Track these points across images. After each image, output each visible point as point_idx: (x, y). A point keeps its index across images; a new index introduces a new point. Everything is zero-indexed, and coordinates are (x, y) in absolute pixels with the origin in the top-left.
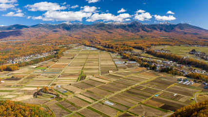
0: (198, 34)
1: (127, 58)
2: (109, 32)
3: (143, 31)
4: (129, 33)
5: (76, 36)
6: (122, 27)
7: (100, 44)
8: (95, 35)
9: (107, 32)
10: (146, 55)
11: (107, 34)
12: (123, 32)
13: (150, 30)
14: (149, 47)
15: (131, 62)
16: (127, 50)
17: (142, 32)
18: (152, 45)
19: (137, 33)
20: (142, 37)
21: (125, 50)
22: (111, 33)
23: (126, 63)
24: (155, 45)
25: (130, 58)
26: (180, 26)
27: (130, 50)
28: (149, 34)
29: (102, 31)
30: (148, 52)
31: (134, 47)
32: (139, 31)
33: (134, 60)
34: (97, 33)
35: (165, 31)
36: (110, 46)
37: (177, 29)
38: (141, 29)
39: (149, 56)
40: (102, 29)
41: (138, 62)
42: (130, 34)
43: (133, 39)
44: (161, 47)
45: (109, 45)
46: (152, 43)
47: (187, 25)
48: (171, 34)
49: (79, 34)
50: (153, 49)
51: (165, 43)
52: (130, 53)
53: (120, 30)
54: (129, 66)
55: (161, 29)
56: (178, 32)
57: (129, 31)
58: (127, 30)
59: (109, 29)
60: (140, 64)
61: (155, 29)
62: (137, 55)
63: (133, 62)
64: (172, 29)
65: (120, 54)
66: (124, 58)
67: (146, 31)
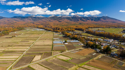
0: (115, 22)
1: (69, 36)
2: (59, 21)
3: (81, 21)
5: (37, 23)
6: (68, 18)
7: (51, 27)
8: (50, 23)
9: (58, 21)
10: (86, 34)
11: (58, 22)
12: (69, 21)
13: (85, 20)
15: (72, 41)
16: (70, 31)
17: (80, 21)
18: (89, 27)
19: (78, 22)
20: (80, 24)
21: (68, 31)
22: (60, 21)
23: (66, 42)
24: (91, 28)
25: (71, 37)
27: (73, 31)
28: (85, 22)
29: (55, 21)
31: (76, 29)
32: (78, 21)
33: (76, 39)
34: (51, 22)
35: (95, 21)
36: (57, 28)
38: (79, 20)
42: (73, 22)
43: (74, 25)
45: (56, 28)
47: (108, 18)
49: (39, 22)
52: (72, 33)
53: (66, 20)
54: (70, 47)
55: (92, 20)
57: (72, 21)
58: (71, 20)
59: (60, 19)
61: (88, 19)
62: (78, 35)
63: (75, 41)
65: (63, 33)
66: (66, 36)
67: (83, 21)
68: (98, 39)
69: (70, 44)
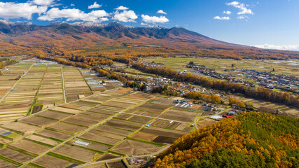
1: (105, 75)
2: (76, 37)
3: (126, 37)
4: (106, 39)
5: (22, 43)
6: (97, 30)
7: (63, 55)
8: (54, 41)
9: (73, 37)
10: (132, 70)
11: (73, 40)
12: (98, 37)
13: (136, 35)
14: (135, 59)
15: (111, 81)
16: (105, 64)
17: (125, 39)
18: (139, 56)
19: (119, 40)
20: (125, 45)
21: (102, 64)
22: (79, 38)
23: (103, 82)
24: (144, 56)
25: (109, 75)
26: (175, 31)
27: (110, 64)
28: (134, 41)
29: (66, 36)
30: (135, 67)
31: (115, 60)
32: (120, 37)
33: (116, 79)
34: (57, 39)
35: (156, 36)
36: (79, 59)
37: (171, 35)
38: (123, 34)
39: (137, 71)
40: (66, 33)
41: (121, 80)
42: (108, 41)
43: (112, 48)
44: (151, 60)
45: (77, 57)
46: (139, 54)
47: (183, 30)
48: (164, 41)
49: (27, 40)
50: (141, 61)
51: (156, 53)
52: (109, 68)
53: (92, 35)
54: (109, 87)
55: (151, 35)
56: (172, 38)
57: (106, 36)
58: (104, 35)
59: (76, 32)
60: (123, 83)
61: (143, 34)
62: (119, 71)
63: (114, 81)
64: (165, 34)
65: (95, 70)
66: (101, 75)
67: (131, 37)
68: (148, 77)
69: (109, 85)
